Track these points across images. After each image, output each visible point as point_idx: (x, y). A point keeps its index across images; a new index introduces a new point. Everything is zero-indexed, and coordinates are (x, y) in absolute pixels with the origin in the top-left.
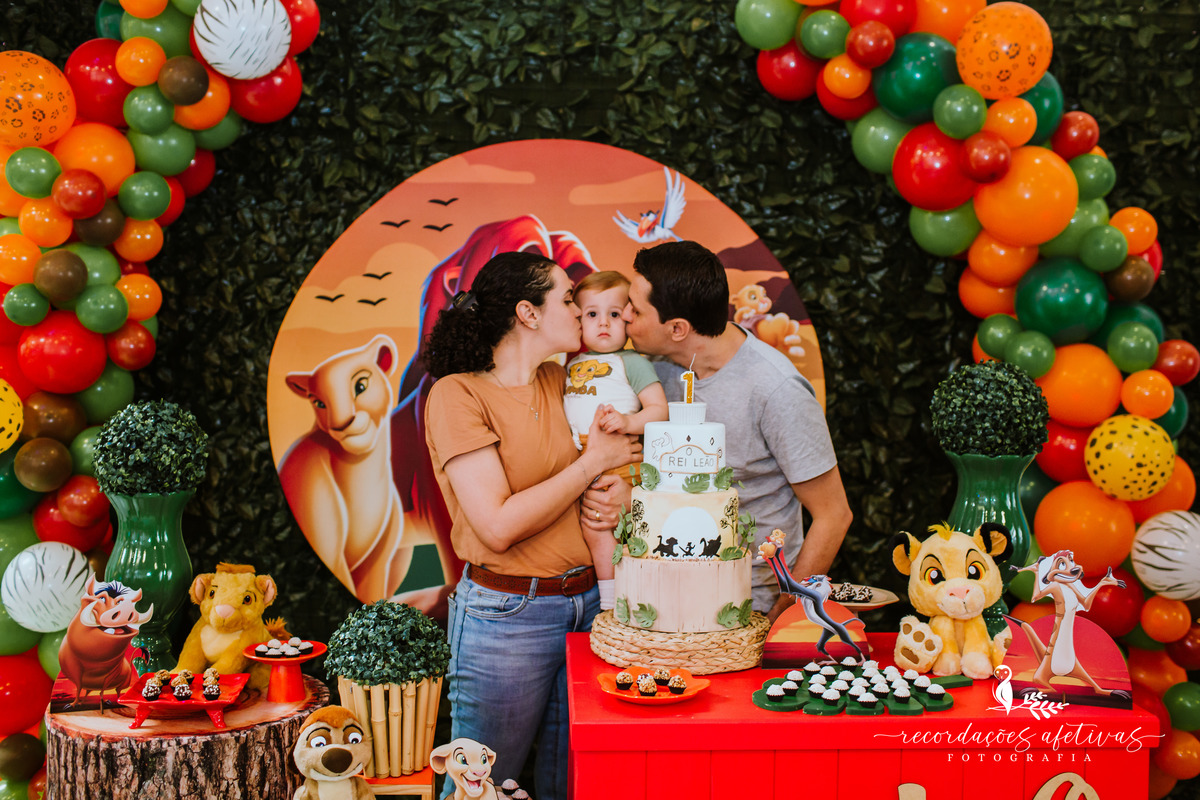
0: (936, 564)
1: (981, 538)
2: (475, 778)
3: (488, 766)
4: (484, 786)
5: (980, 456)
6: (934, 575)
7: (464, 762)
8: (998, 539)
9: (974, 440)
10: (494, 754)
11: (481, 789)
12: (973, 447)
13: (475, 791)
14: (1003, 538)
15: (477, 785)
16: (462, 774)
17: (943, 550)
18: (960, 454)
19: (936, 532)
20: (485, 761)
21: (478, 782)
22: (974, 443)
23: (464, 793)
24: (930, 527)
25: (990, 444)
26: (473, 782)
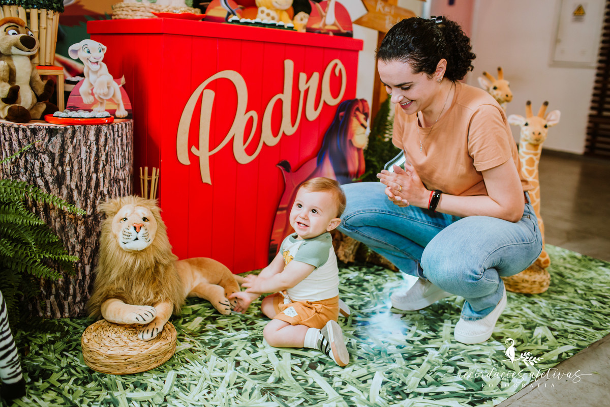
2: (96, 61)
3: (102, 55)
4: (101, 65)
7: (89, 52)
10: (105, 48)
11: (98, 67)
13: (95, 67)
15: (96, 64)
16: (88, 59)
20: (100, 51)
21: (97, 62)
23: (89, 69)
26: (94, 63)
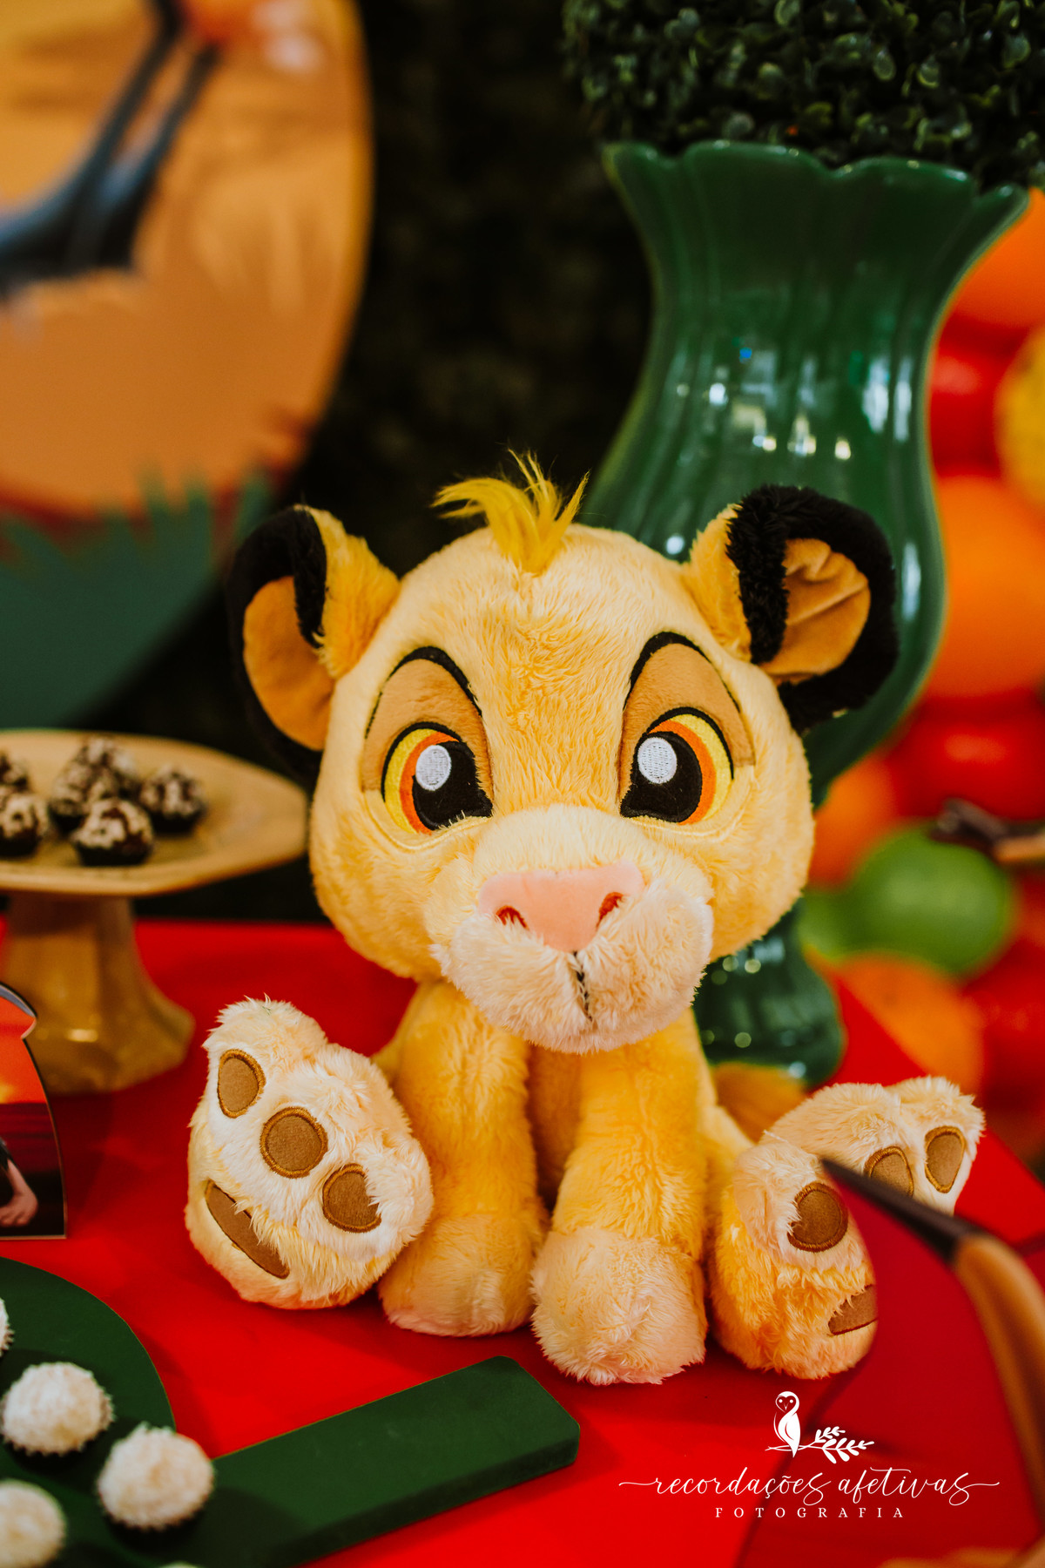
0: (449, 709)
1: (734, 572)
5: (778, 150)
6: (435, 769)
8: (824, 585)
9: (758, 53)
12: (741, 101)
14: (852, 582)
17: (501, 629)
18: (673, 147)
19: (479, 521)
22: (749, 71)
24: (450, 493)
25: (834, 80)
